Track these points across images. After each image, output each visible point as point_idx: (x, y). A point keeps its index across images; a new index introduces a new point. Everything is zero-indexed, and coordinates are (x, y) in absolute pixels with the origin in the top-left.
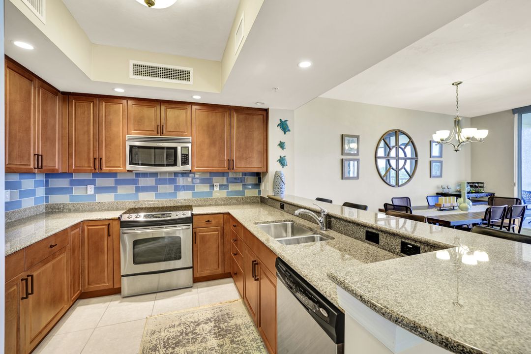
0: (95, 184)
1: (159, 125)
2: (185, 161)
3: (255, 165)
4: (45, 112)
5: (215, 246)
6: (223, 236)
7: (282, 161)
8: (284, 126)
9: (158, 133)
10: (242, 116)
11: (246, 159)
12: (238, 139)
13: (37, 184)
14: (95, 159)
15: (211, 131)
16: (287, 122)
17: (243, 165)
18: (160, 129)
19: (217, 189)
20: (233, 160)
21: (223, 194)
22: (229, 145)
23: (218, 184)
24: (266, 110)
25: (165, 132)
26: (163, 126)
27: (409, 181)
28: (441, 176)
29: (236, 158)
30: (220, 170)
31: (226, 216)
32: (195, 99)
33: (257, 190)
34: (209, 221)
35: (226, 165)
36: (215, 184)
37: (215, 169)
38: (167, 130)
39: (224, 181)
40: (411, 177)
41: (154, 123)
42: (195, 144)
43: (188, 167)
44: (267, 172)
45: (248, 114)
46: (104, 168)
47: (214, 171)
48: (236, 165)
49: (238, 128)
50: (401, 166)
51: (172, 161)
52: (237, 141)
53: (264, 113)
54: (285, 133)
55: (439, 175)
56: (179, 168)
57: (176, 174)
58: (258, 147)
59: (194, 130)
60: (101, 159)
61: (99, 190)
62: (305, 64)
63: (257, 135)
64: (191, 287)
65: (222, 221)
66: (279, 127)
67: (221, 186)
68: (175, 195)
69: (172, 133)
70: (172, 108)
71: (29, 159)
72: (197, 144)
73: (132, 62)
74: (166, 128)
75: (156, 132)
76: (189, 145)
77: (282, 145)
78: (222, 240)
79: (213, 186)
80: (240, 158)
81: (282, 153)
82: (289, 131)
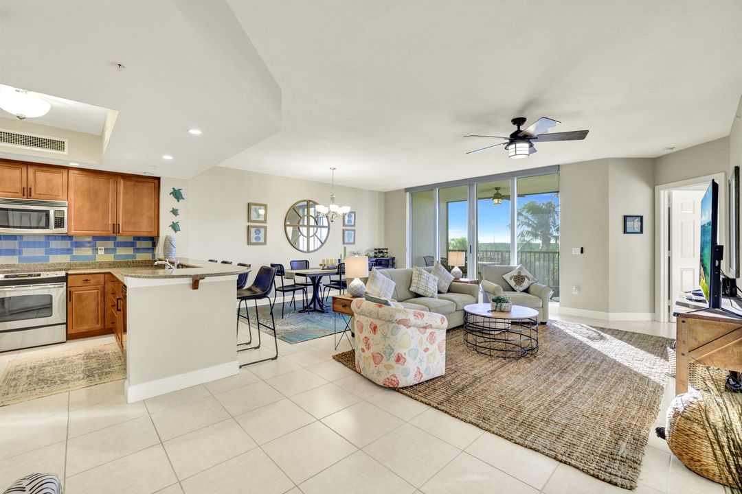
1: (26, 187)
2: (59, 224)
3: (145, 229)
5: (94, 304)
6: (104, 294)
7: (175, 227)
8: (177, 194)
9: (24, 195)
10: (129, 183)
11: (135, 224)
12: (125, 205)
15: (92, 195)
16: (181, 191)
18: (27, 192)
19: (101, 252)
20: (119, 225)
21: (110, 258)
22: (114, 210)
23: (103, 248)
24: (159, 179)
25: (33, 194)
26: (30, 189)
27: (321, 247)
28: (354, 243)
29: (122, 222)
30: (104, 234)
31: (106, 276)
33: (151, 255)
34: (86, 280)
35: (111, 229)
36: (99, 248)
37: (97, 233)
38: (37, 192)
39: (110, 244)
40: (323, 244)
41: (18, 185)
42: (73, 209)
43: (64, 230)
44: (158, 236)
45: (138, 182)
47: (97, 235)
48: (122, 229)
49: (125, 193)
50: (311, 234)
51: (43, 223)
52: (124, 207)
53: (156, 181)
54: (178, 201)
55: (352, 242)
56: (52, 230)
57: (48, 237)
58: (148, 213)
59: (71, 195)
62: (195, 132)
63: (147, 201)
64: (64, 342)
65: (102, 280)
66: (172, 195)
67: (107, 250)
68: (46, 259)
69: (42, 196)
70: (42, 171)
72: (74, 208)
74: (35, 191)
75: (21, 195)
76: (65, 209)
77: (175, 212)
78: (103, 298)
79: (97, 249)
80: (127, 223)
81: (175, 219)
82: (183, 199)
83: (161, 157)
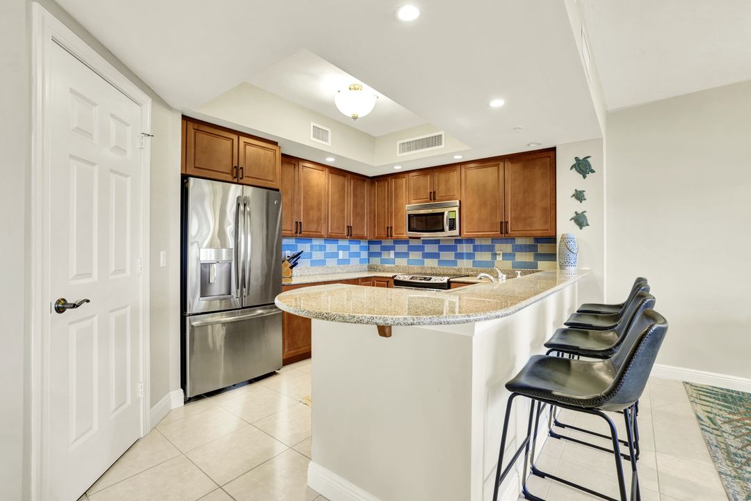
0: (394, 250)
1: (432, 191)
2: (452, 227)
3: (538, 228)
4: (355, 196)
7: (580, 220)
8: (583, 167)
9: (431, 200)
10: (519, 166)
11: (525, 220)
13: (362, 248)
14: (388, 228)
16: (588, 159)
17: (521, 228)
18: (433, 196)
19: (499, 258)
20: (507, 222)
22: (503, 204)
23: (501, 253)
24: (552, 151)
25: (437, 198)
26: (435, 193)
29: (511, 218)
30: (492, 234)
32: (456, 159)
35: (499, 228)
36: (498, 252)
37: (486, 235)
38: (439, 196)
39: (508, 248)
41: (427, 191)
43: (456, 233)
44: (556, 235)
45: (528, 161)
46: (394, 235)
48: (511, 229)
49: (513, 180)
51: (439, 226)
52: (512, 198)
53: (551, 155)
54: (584, 177)
56: (447, 233)
58: (542, 202)
59: (463, 192)
60: (391, 227)
61: (397, 255)
63: (541, 185)
66: (574, 169)
67: (504, 255)
68: (454, 263)
69: (443, 198)
70: (443, 173)
71: (344, 229)
72: (466, 207)
73: (398, 143)
74: (438, 194)
75: (429, 199)
76: (456, 209)
77: (579, 196)
79: (495, 254)
80: (516, 219)
81: (579, 207)
82: (593, 171)
83: (488, 105)
